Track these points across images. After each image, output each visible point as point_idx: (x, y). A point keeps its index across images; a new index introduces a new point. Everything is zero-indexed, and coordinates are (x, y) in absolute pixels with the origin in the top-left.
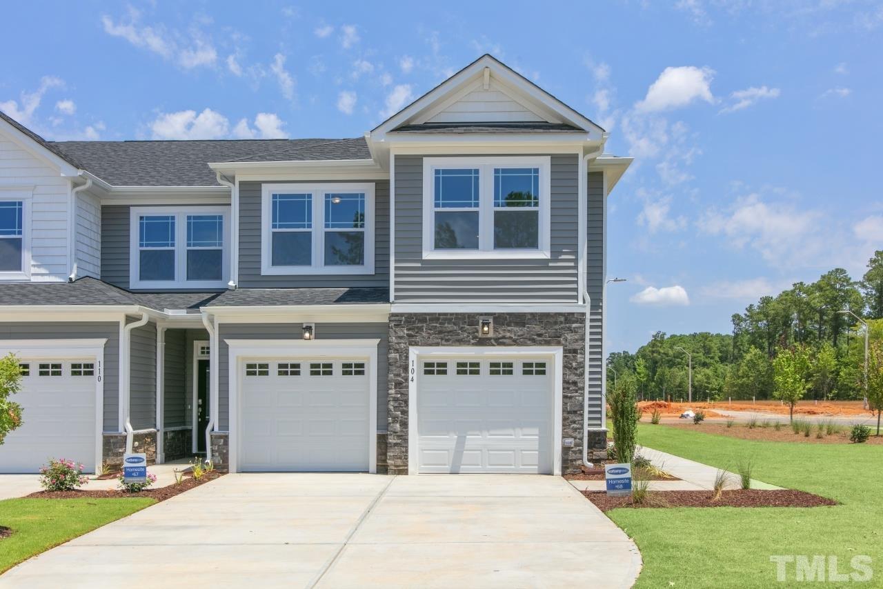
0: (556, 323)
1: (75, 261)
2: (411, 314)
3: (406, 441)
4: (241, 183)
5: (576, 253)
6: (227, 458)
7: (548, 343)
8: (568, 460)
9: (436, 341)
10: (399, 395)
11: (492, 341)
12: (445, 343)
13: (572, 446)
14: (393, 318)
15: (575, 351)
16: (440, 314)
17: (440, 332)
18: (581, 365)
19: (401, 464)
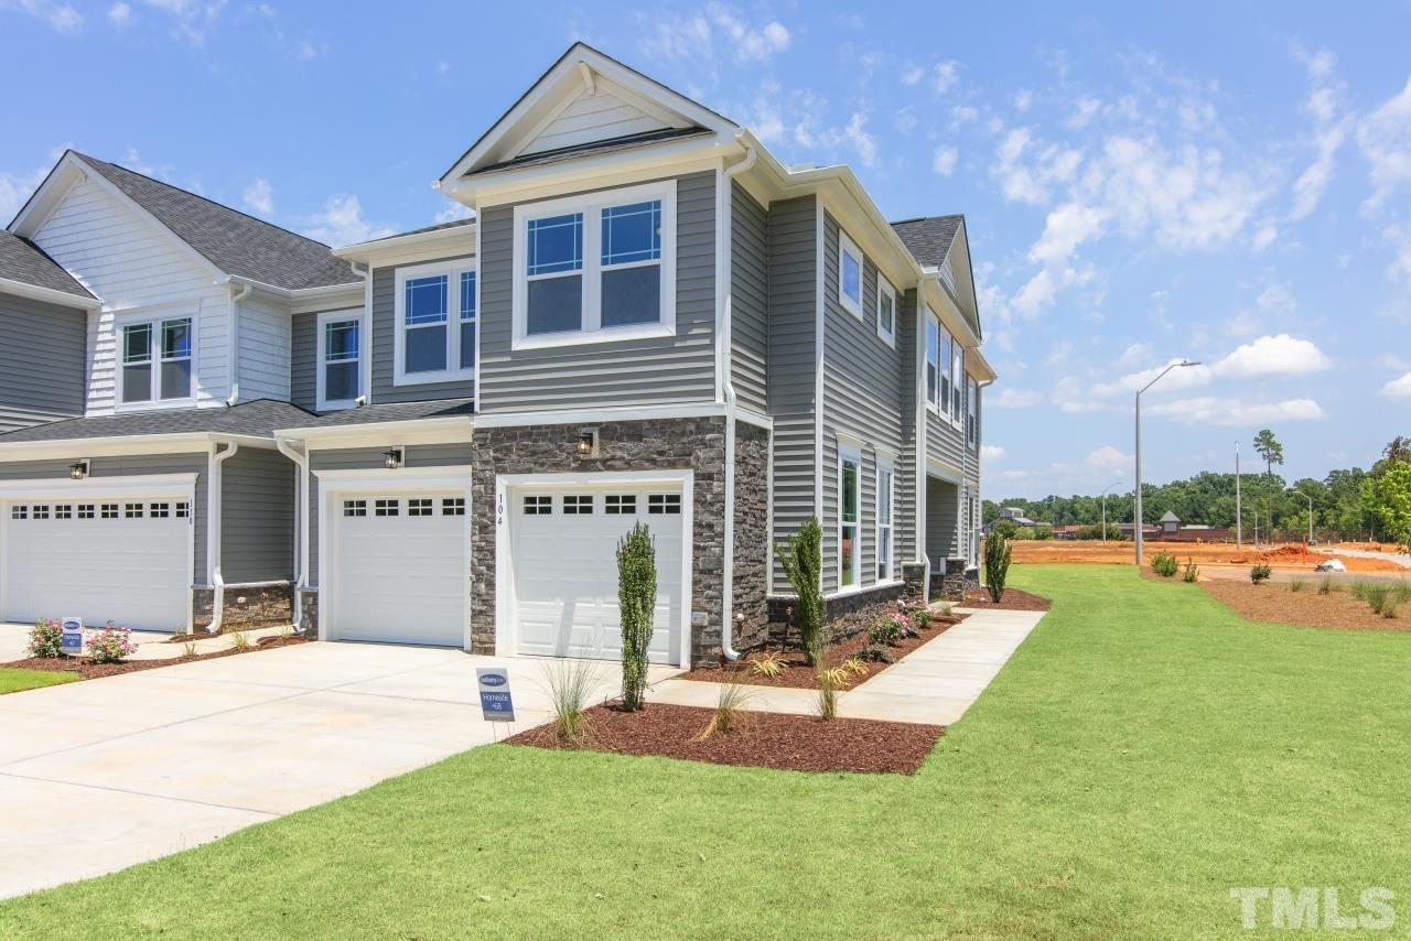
0: (683, 434)
1: (235, 382)
2: (497, 429)
3: (493, 607)
4: (376, 271)
5: (711, 323)
6: (317, 622)
7: (672, 465)
8: (699, 646)
9: (527, 465)
10: (483, 544)
11: (598, 463)
12: (539, 469)
13: (706, 624)
14: (477, 436)
15: (710, 477)
16: (533, 427)
17: (533, 453)
18: (720, 498)
19: (487, 640)
